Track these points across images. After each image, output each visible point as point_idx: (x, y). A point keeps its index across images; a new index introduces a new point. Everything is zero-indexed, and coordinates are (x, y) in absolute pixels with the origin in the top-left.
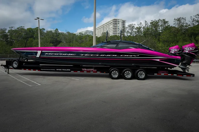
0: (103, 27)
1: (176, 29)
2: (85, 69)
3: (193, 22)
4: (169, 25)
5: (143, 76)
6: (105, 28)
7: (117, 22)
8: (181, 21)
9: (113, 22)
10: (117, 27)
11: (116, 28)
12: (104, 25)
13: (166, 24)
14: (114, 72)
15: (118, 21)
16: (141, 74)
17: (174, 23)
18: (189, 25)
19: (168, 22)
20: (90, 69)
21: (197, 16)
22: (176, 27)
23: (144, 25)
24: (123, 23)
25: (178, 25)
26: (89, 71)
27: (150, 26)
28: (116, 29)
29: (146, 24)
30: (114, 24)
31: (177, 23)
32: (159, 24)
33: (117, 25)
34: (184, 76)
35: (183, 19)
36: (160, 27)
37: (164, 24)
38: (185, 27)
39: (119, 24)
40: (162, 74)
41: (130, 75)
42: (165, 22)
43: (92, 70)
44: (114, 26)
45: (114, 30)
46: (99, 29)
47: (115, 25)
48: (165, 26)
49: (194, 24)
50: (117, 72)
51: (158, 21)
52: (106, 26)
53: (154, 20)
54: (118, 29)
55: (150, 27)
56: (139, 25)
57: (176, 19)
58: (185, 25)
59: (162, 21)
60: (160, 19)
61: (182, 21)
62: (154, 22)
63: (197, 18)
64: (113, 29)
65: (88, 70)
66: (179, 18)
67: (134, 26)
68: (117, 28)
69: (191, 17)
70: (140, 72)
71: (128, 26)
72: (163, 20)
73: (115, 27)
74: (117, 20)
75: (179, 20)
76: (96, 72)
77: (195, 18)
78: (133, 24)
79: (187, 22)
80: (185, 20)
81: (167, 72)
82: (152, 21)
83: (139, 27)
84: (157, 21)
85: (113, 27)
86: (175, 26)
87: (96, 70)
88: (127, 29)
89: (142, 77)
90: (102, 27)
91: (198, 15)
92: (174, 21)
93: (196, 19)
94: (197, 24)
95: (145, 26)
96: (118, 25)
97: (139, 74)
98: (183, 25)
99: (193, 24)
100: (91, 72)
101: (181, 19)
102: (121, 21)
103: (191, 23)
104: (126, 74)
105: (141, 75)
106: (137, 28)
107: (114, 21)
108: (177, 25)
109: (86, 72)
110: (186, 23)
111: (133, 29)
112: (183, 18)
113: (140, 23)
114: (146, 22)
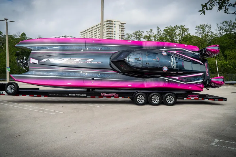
0: (92, 31)
1: (199, 40)
2: (105, 94)
3: (220, 30)
4: (188, 33)
5: (172, 101)
6: (94, 33)
7: (112, 24)
8: (205, 29)
9: (107, 24)
10: (112, 31)
11: (111, 33)
12: (92, 28)
13: (185, 32)
14: (139, 97)
15: (114, 23)
16: (169, 98)
17: (196, 31)
18: (216, 35)
19: (188, 30)
20: (110, 94)
21: (225, 24)
22: (199, 36)
23: (156, 33)
24: (122, 26)
25: (201, 34)
26: (110, 97)
27: (163, 34)
28: (112, 35)
29: (158, 32)
30: (108, 28)
31: (199, 32)
32: (176, 32)
33: (112, 29)
34: (216, 100)
35: (207, 27)
36: (178, 37)
37: (182, 32)
38: (211, 37)
39: (115, 27)
40: (191, 99)
41: (158, 100)
42: (184, 30)
43: (112, 94)
44: (108, 30)
45: (108, 36)
46: (85, 34)
47: (110, 29)
48: (183, 35)
49: (222, 33)
50: (143, 97)
51: (175, 28)
52: (95, 30)
53: (169, 27)
54: (115, 34)
55: (163, 36)
56: (149, 33)
57: (199, 27)
58: (210, 34)
59: (179, 28)
60: (177, 26)
61: (207, 29)
62: (169, 29)
63: (225, 25)
64: (107, 34)
65: (108, 95)
66: (202, 25)
67: (141, 34)
68: (113, 33)
69: (218, 24)
70: (168, 97)
71: (134, 33)
72: (182, 26)
73: (110, 31)
74: (112, 21)
75: (202, 28)
76: (118, 97)
77: (222, 25)
78: (141, 31)
79: (212, 30)
80: (210, 28)
81: (197, 97)
82: (166, 28)
83: (148, 35)
84: (173, 28)
85: (107, 32)
86: (196, 35)
87: (118, 95)
88: (132, 37)
89: (170, 102)
90: (89, 31)
91: (226, 22)
92: (197, 29)
93: (224, 27)
94: (225, 33)
95: (158, 34)
96: (114, 29)
97: (167, 99)
98: (208, 34)
99: (220, 33)
100: (112, 97)
101: (205, 26)
102: (119, 23)
103: (217, 33)
104: (153, 99)
105: (170, 100)
106: (146, 37)
107: (108, 22)
108: (199, 34)
109: (106, 97)
110: (212, 33)
111: (140, 38)
112: (207, 25)
113: (150, 30)
114: (158, 28)
